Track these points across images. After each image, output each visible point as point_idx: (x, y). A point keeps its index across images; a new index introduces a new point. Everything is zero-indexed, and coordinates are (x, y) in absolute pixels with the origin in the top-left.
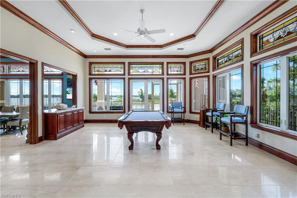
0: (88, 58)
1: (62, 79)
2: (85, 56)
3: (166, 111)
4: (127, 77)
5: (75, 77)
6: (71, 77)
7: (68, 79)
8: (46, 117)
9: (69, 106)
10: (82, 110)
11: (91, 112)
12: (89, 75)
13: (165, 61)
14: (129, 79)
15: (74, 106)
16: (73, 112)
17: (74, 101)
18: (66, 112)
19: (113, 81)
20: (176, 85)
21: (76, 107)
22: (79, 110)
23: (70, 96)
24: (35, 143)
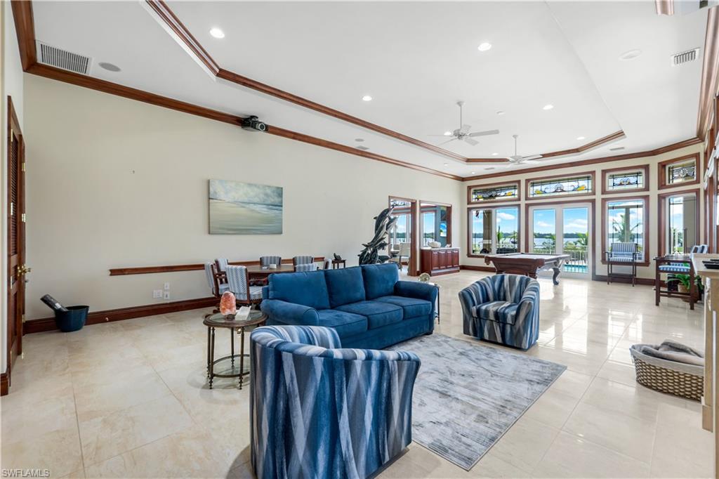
0: (466, 180)
1: (435, 211)
2: (463, 179)
3: (601, 259)
4: (523, 202)
5: (449, 209)
6: (445, 209)
7: (442, 211)
8: (422, 252)
9: (443, 245)
10: (458, 250)
11: (469, 255)
12: (468, 204)
13: (598, 168)
14: (527, 206)
15: (448, 245)
16: (446, 250)
17: (448, 240)
18: (440, 250)
19: (501, 209)
20: (624, 210)
21: (451, 247)
22: (453, 250)
23: (443, 234)
24: (415, 276)
